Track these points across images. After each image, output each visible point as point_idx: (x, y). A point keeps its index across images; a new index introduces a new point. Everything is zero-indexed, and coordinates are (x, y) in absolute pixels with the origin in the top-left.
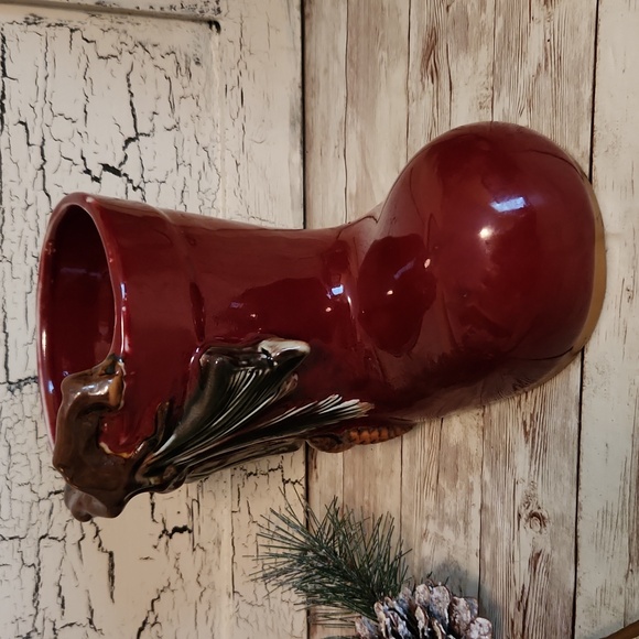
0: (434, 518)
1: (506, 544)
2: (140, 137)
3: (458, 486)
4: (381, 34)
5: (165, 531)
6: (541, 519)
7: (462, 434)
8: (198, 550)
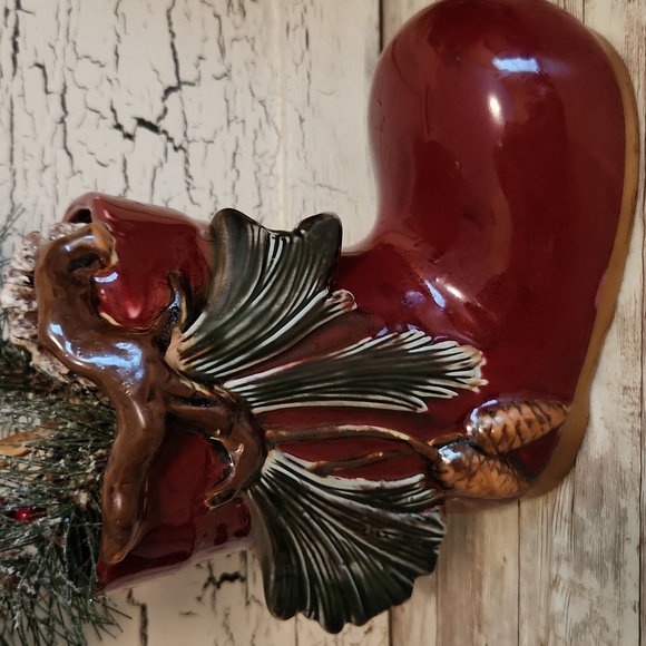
0: (568, 560)
2: (183, 87)
3: (603, 514)
5: (211, 579)
7: (608, 444)
8: (253, 604)
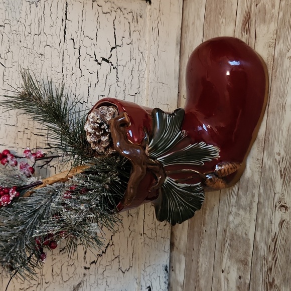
0: (235, 206)
1: (269, 217)
2: (117, 47)
3: (248, 194)
4: (222, 11)
6: (286, 208)
7: (251, 174)
8: (130, 216)
